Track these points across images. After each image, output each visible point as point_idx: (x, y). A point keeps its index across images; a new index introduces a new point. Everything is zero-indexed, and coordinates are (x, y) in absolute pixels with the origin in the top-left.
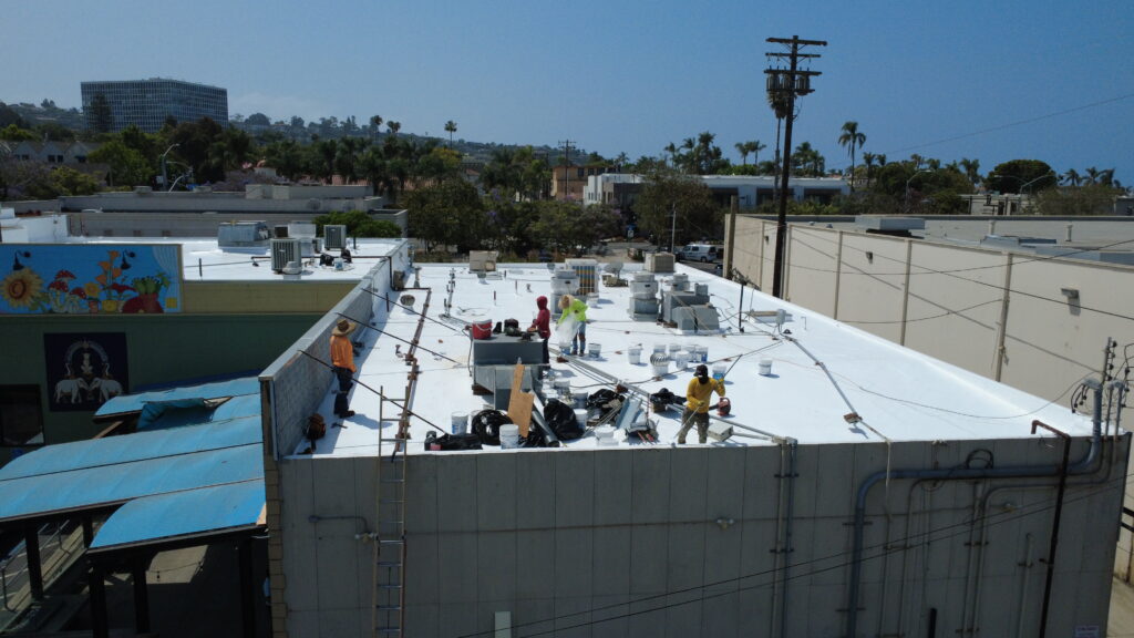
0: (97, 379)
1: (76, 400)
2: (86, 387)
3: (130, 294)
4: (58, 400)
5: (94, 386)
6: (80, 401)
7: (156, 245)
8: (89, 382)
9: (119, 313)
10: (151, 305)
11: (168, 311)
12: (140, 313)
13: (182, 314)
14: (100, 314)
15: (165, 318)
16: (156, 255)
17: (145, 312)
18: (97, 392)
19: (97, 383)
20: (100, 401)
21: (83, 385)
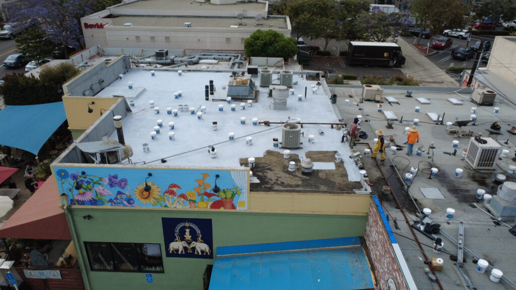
0: (193, 242)
1: (182, 252)
2: (187, 246)
3: (215, 199)
4: (171, 252)
5: (192, 246)
6: (184, 253)
7: (234, 170)
8: (189, 244)
9: (209, 209)
10: (228, 205)
11: (239, 209)
12: (222, 209)
13: (249, 211)
14: (196, 209)
15: (236, 213)
16: (233, 177)
17: (225, 208)
18: (194, 249)
19: (194, 244)
20: (196, 253)
21: (186, 245)
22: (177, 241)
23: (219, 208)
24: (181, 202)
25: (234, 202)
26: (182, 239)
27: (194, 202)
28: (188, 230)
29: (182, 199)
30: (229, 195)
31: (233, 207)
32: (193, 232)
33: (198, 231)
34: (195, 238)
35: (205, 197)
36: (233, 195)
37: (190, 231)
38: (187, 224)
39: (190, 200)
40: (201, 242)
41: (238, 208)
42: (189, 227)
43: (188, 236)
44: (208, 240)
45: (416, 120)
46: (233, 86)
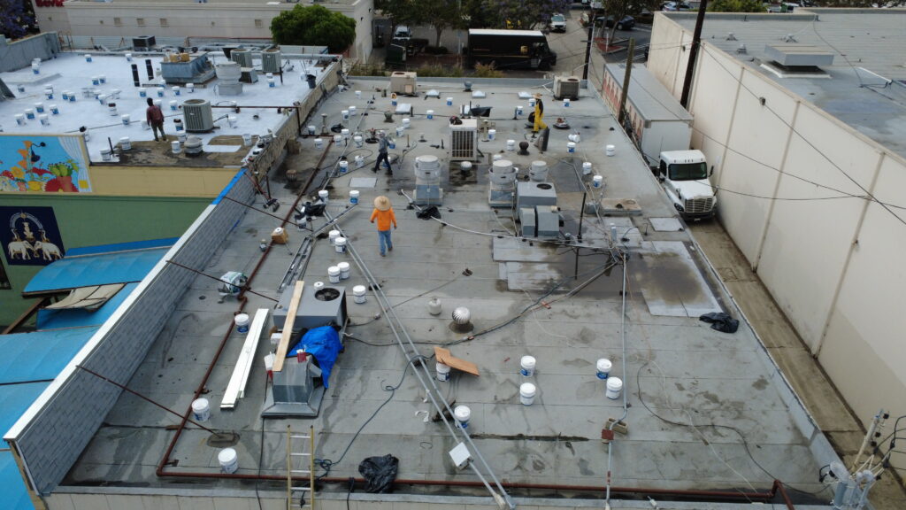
0: (37, 242)
1: (26, 257)
2: (31, 247)
3: (48, 177)
4: (12, 257)
5: (37, 247)
6: (29, 258)
7: (61, 136)
8: (33, 244)
9: (43, 192)
10: (67, 186)
11: (82, 191)
12: (61, 192)
13: (94, 194)
14: (28, 192)
15: (80, 196)
16: (62, 145)
17: (64, 190)
18: (40, 251)
19: (40, 245)
20: (45, 258)
21: (29, 246)
22: (16, 240)
23: (57, 190)
24: (6, 182)
25: (73, 181)
26: (23, 238)
27: (24, 182)
28: (26, 224)
29: (7, 178)
30: (65, 173)
31: (74, 189)
32: (33, 227)
33: (40, 226)
34: (38, 237)
35: (36, 175)
36: (70, 171)
37: (29, 226)
38: (23, 216)
39: (17, 180)
40: (47, 242)
41: (80, 190)
42: (27, 220)
43: (29, 234)
44: (55, 238)
45: (430, 112)
46: (167, 64)
